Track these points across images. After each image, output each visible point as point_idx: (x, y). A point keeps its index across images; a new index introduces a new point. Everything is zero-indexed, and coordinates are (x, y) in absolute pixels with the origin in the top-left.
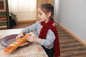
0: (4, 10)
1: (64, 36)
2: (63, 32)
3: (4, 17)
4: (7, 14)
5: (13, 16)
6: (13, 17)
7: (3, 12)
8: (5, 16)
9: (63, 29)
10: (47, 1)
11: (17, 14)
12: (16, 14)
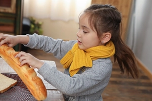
0: (11, 10)
1: (144, 91)
2: (143, 81)
3: (8, 25)
4: (16, 19)
5: (33, 26)
6: (34, 29)
7: (8, 13)
8: (12, 23)
9: (146, 75)
10: (116, 2)
11: (43, 23)
12: (40, 23)
